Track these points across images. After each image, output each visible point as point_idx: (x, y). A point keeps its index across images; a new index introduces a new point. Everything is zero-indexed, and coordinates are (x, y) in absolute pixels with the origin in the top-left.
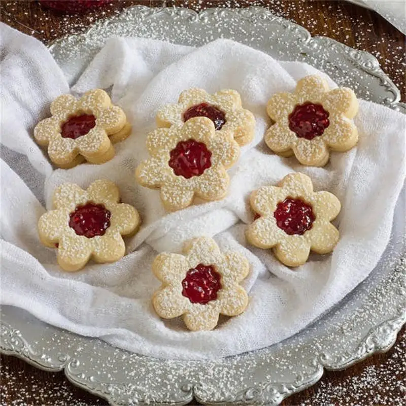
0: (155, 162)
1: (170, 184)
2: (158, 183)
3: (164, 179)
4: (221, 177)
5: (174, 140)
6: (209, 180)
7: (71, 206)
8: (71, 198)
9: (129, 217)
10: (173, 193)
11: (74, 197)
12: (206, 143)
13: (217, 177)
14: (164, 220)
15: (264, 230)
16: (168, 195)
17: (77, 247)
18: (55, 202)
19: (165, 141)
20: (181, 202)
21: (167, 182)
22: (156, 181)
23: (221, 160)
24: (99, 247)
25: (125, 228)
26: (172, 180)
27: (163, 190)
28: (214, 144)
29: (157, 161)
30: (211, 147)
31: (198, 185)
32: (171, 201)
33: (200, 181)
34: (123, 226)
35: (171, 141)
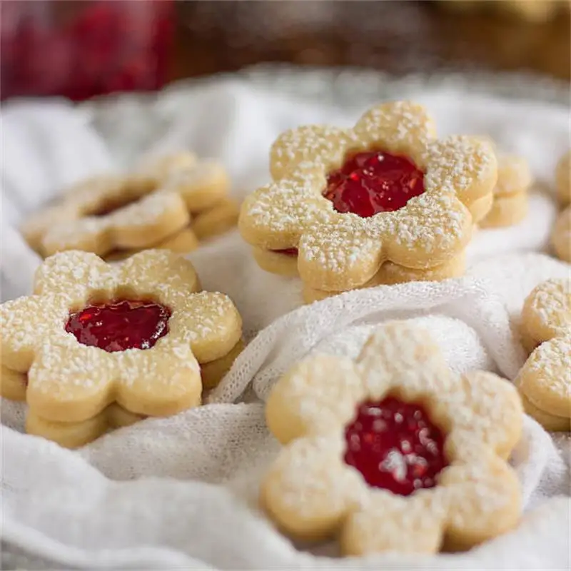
0: (288, 186)
1: (322, 227)
2: (294, 228)
3: (309, 217)
4: (449, 210)
5: (337, 145)
6: (420, 215)
7: (77, 291)
8: (78, 275)
9: (216, 314)
10: (328, 245)
11: (87, 274)
12: (415, 148)
13: (441, 210)
14: (302, 310)
15: (559, 363)
16: (317, 249)
17: (77, 365)
18: (39, 282)
19: (316, 146)
20: (348, 261)
21: (317, 225)
22: (289, 222)
23: (450, 177)
24: (134, 370)
25: (203, 335)
26: (327, 221)
27: (305, 241)
28: (435, 149)
29: (295, 184)
30: (425, 156)
31: (392, 226)
32: (323, 260)
33: (399, 218)
34: (200, 329)
35: (330, 145)
